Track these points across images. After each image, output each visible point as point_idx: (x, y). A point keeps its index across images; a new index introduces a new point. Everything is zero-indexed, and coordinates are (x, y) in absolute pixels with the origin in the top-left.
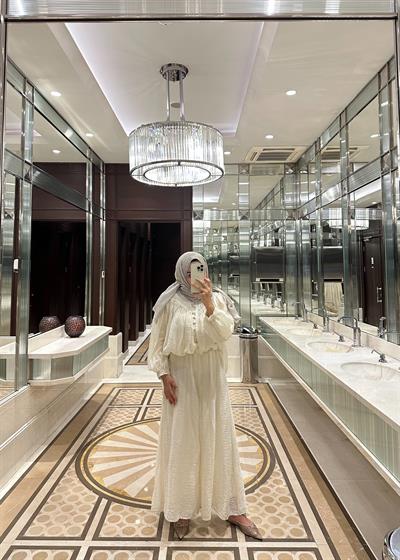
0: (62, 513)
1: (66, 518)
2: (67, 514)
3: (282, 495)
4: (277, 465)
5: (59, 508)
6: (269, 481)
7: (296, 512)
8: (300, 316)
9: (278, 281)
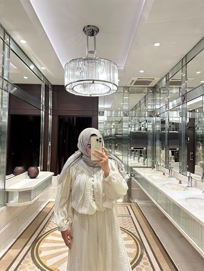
4: (145, 253)
6: (141, 263)
8: (154, 168)
9: (143, 149)
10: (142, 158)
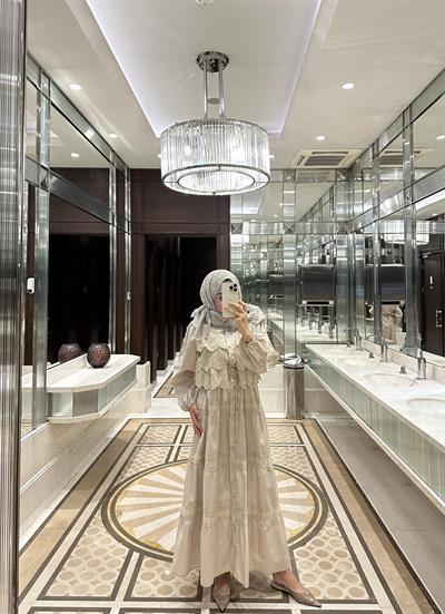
0: (89, 569)
1: (93, 575)
2: (94, 570)
3: (337, 549)
4: (330, 513)
5: (85, 563)
6: (322, 533)
7: (355, 568)
8: (352, 343)
9: (327, 303)
10: (327, 324)
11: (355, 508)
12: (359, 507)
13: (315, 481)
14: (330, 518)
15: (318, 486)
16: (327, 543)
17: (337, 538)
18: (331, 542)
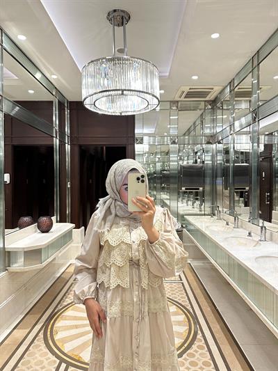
3: (204, 359)
4: (199, 332)
6: (194, 347)
8: (214, 215)
9: (198, 189)
10: (198, 203)
11: (217, 327)
12: (219, 327)
13: (189, 307)
14: (199, 336)
15: (191, 311)
16: (197, 355)
17: (204, 351)
18: (200, 354)
